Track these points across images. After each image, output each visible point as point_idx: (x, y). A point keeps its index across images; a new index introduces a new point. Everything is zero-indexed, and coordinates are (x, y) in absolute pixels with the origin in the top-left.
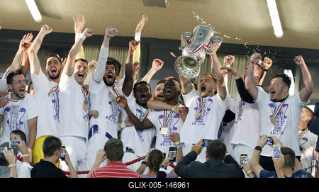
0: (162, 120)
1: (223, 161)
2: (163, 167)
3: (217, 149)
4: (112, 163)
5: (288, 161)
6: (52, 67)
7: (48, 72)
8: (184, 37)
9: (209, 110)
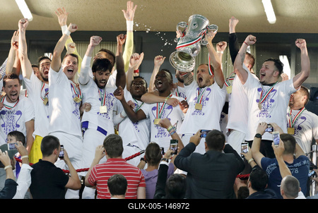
0: (155, 112)
1: (223, 152)
2: (164, 160)
3: (216, 140)
4: (112, 159)
5: (288, 147)
6: (45, 69)
7: (41, 75)
8: (179, 28)
9: (207, 99)
